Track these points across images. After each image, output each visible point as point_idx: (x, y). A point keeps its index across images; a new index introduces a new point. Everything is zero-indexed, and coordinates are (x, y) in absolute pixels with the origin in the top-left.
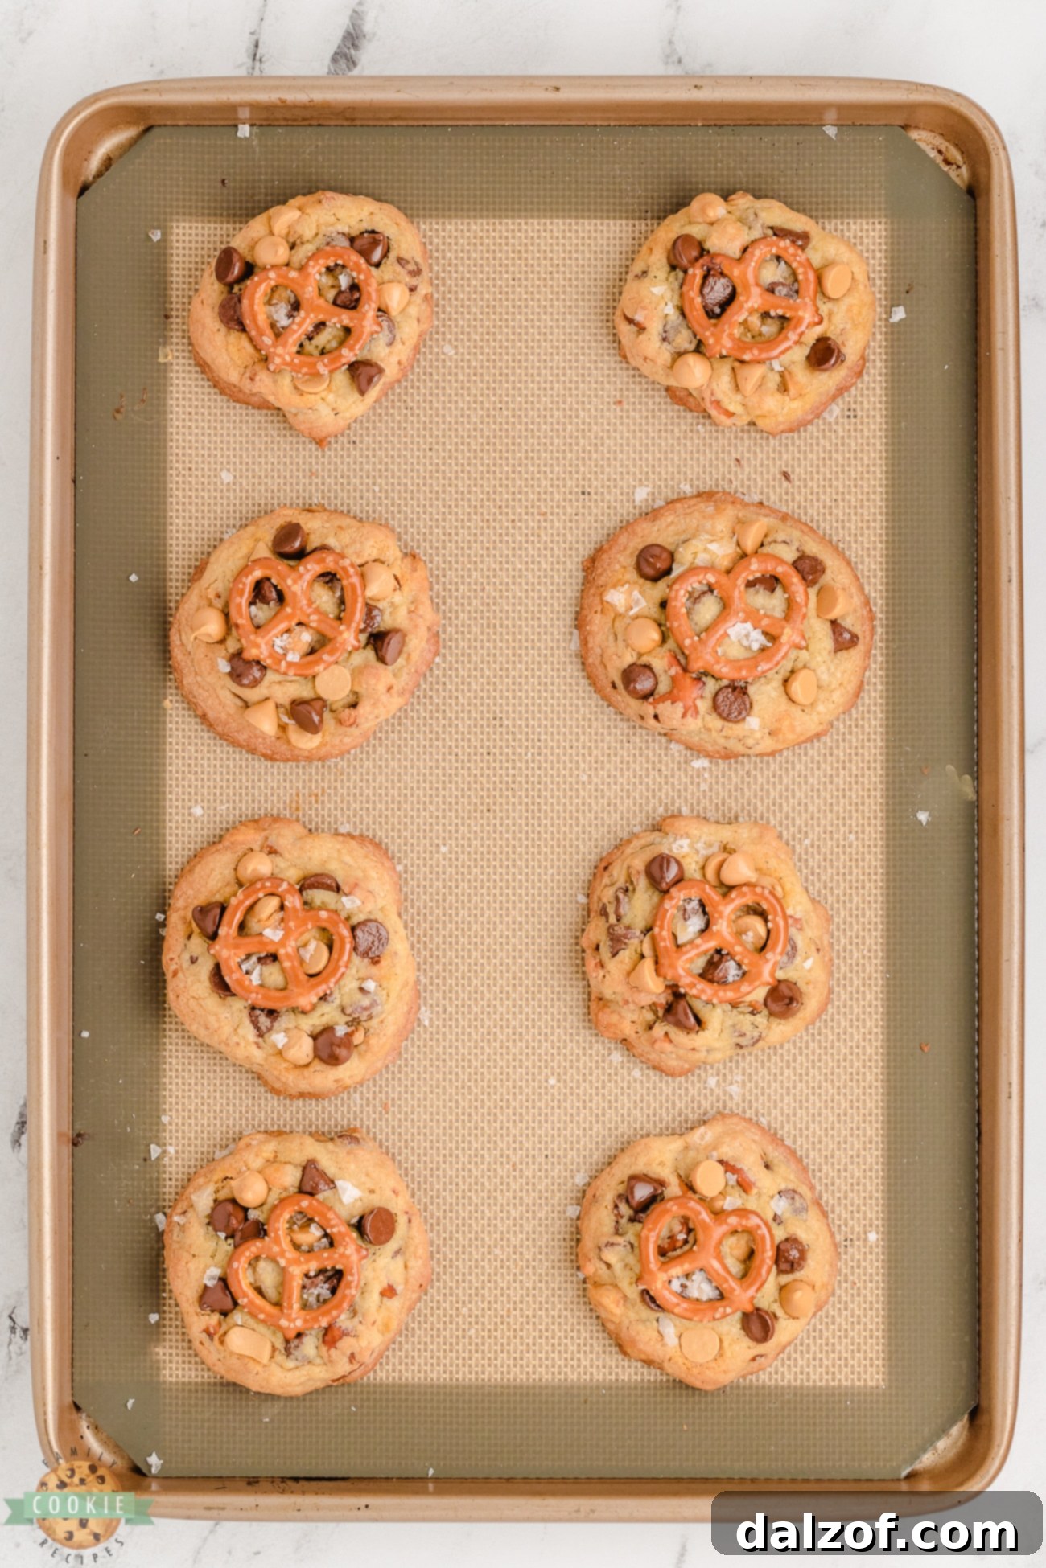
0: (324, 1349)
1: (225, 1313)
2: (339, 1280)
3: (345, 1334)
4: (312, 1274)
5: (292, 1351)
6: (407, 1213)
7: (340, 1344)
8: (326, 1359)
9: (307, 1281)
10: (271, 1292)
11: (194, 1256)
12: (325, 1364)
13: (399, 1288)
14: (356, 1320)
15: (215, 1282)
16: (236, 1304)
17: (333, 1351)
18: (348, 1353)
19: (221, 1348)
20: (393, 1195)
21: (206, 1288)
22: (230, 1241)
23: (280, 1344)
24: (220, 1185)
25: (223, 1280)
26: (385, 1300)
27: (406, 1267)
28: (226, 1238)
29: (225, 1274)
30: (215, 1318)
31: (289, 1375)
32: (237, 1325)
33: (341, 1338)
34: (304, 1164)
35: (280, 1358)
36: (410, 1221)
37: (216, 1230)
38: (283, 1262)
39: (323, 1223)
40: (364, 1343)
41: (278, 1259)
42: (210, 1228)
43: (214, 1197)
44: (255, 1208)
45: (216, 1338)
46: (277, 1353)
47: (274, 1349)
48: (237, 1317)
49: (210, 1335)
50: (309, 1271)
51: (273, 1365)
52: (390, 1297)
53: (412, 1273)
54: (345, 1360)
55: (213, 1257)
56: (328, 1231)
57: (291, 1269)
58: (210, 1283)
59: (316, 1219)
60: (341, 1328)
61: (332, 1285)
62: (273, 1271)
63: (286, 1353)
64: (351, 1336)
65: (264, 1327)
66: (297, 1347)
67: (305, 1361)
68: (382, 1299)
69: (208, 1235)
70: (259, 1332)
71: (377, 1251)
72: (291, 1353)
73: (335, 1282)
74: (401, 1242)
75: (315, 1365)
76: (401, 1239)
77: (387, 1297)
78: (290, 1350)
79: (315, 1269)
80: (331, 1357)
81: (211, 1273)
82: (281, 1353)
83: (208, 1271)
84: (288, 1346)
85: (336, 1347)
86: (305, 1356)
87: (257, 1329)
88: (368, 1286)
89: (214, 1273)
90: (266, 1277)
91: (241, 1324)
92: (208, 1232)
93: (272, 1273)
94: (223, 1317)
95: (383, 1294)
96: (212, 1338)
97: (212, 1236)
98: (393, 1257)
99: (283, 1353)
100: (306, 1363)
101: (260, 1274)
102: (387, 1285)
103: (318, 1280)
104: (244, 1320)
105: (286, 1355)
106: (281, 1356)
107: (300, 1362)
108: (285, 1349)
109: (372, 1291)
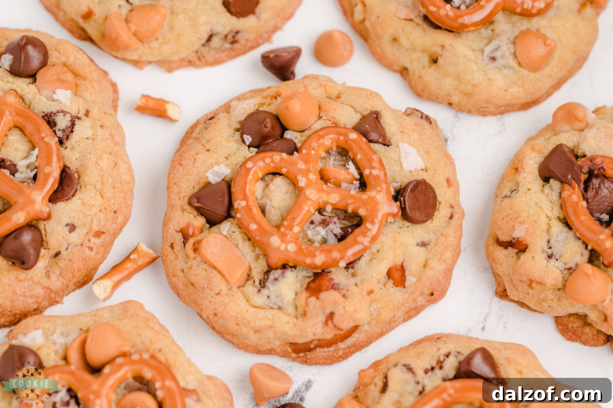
0: (305, 295)
3: (335, 287)
4: (328, 209)
5: (268, 284)
6: (452, 207)
7: (323, 295)
8: (301, 309)
9: (317, 218)
10: (274, 214)
11: (208, 150)
12: (296, 317)
13: (410, 280)
14: (352, 280)
15: (219, 180)
16: (229, 214)
17: (313, 299)
18: (328, 310)
19: (192, 254)
20: (445, 184)
22: (254, 149)
23: (257, 275)
24: (267, 101)
25: (228, 184)
27: (425, 266)
28: (250, 146)
30: (199, 220)
31: (253, 310)
32: (222, 234)
33: (327, 290)
34: (365, 113)
35: (250, 289)
36: (451, 217)
38: (302, 182)
40: (350, 308)
41: (300, 177)
42: (237, 133)
43: (255, 108)
44: (294, 131)
45: (191, 242)
47: (249, 277)
48: (226, 227)
49: (186, 238)
50: (326, 203)
51: (240, 293)
52: (396, 285)
53: (429, 273)
54: (322, 318)
55: (227, 157)
57: (308, 192)
58: (213, 179)
59: (358, 159)
60: (332, 279)
61: (343, 233)
62: (287, 193)
63: (260, 284)
64: (340, 293)
65: (249, 246)
66: (276, 279)
67: (276, 304)
68: (387, 282)
69: (232, 138)
70: (242, 250)
71: (405, 227)
72: (264, 287)
73: (348, 231)
74: (432, 235)
75: (285, 313)
76: (433, 233)
77: (393, 282)
78: (264, 283)
79: (334, 202)
80: (307, 309)
81: (219, 171)
82: (254, 282)
83: (216, 168)
84: (266, 277)
85: (318, 298)
86: (279, 296)
87: (241, 246)
88: (380, 252)
89: (222, 172)
90: (275, 196)
91: (225, 236)
92: (233, 136)
93: (285, 194)
94: (208, 226)
95: (389, 274)
96: (186, 242)
97: (236, 141)
98: (418, 245)
99: (257, 283)
100: (276, 307)
101: (269, 190)
102: (400, 264)
103: (331, 220)
104: (231, 235)
105: (259, 286)
106: (253, 286)
107: (270, 303)
108: (260, 280)
109: (382, 260)
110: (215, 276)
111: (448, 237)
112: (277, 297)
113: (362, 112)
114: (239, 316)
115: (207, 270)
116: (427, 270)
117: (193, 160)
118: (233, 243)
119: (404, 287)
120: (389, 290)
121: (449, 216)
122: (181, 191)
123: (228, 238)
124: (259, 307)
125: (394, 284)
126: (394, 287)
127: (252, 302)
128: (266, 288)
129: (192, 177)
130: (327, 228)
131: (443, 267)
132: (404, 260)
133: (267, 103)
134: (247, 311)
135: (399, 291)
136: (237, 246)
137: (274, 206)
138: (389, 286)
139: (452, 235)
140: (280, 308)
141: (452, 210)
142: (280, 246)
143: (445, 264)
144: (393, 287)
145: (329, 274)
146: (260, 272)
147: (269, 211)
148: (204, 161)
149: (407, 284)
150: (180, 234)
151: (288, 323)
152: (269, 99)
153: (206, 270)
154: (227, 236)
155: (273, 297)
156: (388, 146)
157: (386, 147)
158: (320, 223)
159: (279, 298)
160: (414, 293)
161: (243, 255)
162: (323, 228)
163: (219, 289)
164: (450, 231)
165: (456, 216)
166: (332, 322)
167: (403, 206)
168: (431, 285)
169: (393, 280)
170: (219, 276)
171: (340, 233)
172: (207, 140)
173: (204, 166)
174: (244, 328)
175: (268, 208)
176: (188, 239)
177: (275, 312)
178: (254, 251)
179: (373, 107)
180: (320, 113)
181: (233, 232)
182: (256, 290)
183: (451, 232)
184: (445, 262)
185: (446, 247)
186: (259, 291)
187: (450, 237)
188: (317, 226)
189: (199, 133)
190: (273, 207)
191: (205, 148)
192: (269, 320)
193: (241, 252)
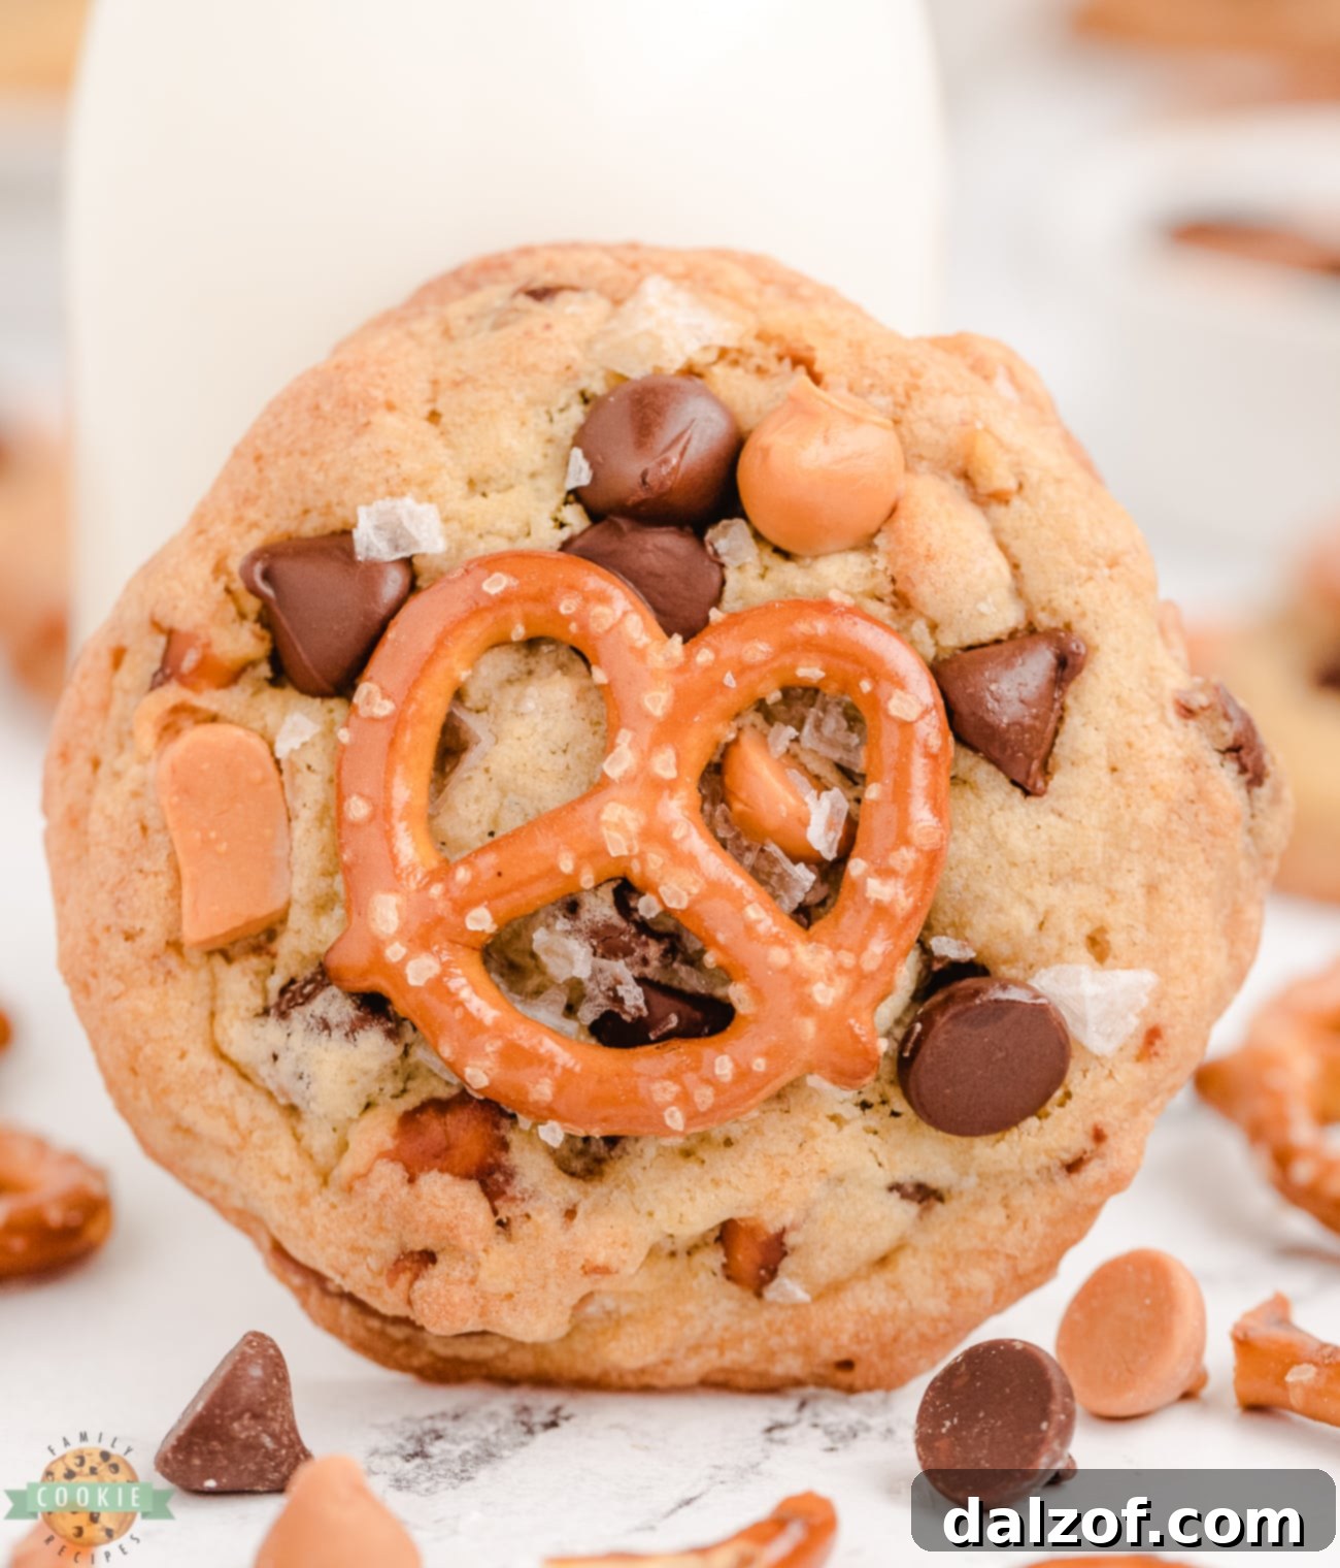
0: (383, 1135)
1: (281, 671)
2: (687, 1032)
3: (492, 1179)
4: (647, 907)
5: (299, 1016)
6: (1099, 1136)
7: (436, 1184)
8: (347, 1166)
9: (600, 909)
11: (434, 417)
12: (325, 1179)
13: (789, 1287)
14: (568, 1190)
15: (385, 554)
16: (342, 684)
17: (395, 1173)
18: (424, 1238)
19: (146, 738)
20: (1134, 1041)
21: (342, 538)
22: (575, 518)
23: (288, 959)
24: (764, 354)
25: (412, 582)
26: (714, 1258)
27: (883, 1261)
28: (576, 495)
29: (439, 576)
30: (243, 642)
31: (202, 1060)
32: (271, 746)
34: (1044, 620)
35: (241, 988)
36: (1073, 1167)
37: (580, 438)
38: (621, 762)
39: (876, 827)
41: (624, 738)
42: (577, 414)
43: (702, 359)
44: (758, 536)
45: (173, 694)
46: (255, 962)
47: (267, 942)
48: (302, 727)
49: (167, 672)
50: (650, 884)
51: (203, 975)
52: (730, 1274)
53: (872, 1297)
54: (391, 1246)
55: (475, 486)
56: (856, 867)
58: (369, 541)
59: (872, 792)
60: (505, 1146)
61: (645, 1013)
62: (565, 751)
63: (283, 991)
64: (495, 1212)
65: (323, 851)
66: (326, 1026)
67: (285, 1094)
68: (707, 1244)
69: (544, 424)
70: (295, 844)
71: (887, 1109)
72: (283, 1015)
73: (665, 1018)
74: (972, 1181)
75: (298, 1138)
76: (980, 1175)
77: (724, 1260)
78: (294, 1003)
79: (673, 905)
80: (357, 1186)
81: (406, 523)
82: (272, 971)
83: (407, 504)
84: (309, 989)
85: (412, 1180)
86: (306, 1080)
87: (299, 828)
88: (730, 1152)
89: (413, 531)
90: (519, 739)
91: (277, 762)
92: (556, 416)
93: (554, 753)
94: (265, 670)
95: (726, 1234)
96: (161, 684)
97: (550, 441)
98: (895, 1187)
99: (276, 982)
100: (282, 1101)
101: (517, 702)
102: (773, 1228)
103: (633, 945)
104: (299, 771)
105: (273, 997)
106: (258, 984)
107: (270, 1076)
108: (292, 981)
109: (716, 1183)
110: (156, 874)
111: (1019, 1225)
112: (301, 1078)
113: (1037, 607)
114: (148, 1050)
115: (150, 832)
116: (879, 1281)
117: (363, 420)
118: (285, 801)
119: (759, 1295)
120: (696, 1275)
121: (1068, 1158)
122: (258, 498)
123: (280, 771)
124: (234, 1064)
125: (725, 1266)
126: (721, 1278)
127: (219, 1036)
128: (284, 1024)
129: (320, 478)
130: (604, 963)
131: (935, 1305)
132: (795, 1227)
133: (757, 360)
134: (183, 1056)
135: (730, 1298)
136: (289, 820)
137: (493, 767)
138: (703, 1264)
139: (1039, 1228)
140: (292, 1110)
141: (1089, 1145)
142: (392, 939)
143: (949, 1303)
144: (714, 1274)
145: (505, 1123)
146: (304, 957)
147: (465, 775)
148: (389, 452)
149: (770, 1293)
150: (162, 640)
151: (288, 1179)
152: (773, 350)
153: (144, 829)
154: (284, 766)
155: (286, 1065)
156: (1027, 793)
157: (1018, 792)
158: (594, 933)
159: (301, 1085)
160: (780, 1332)
161: (289, 863)
162: (595, 954)
163: (138, 925)
164: (1037, 1207)
165: (1092, 1172)
166: (411, 1284)
167: (906, 1054)
168: (857, 1338)
169: (727, 1254)
170: (165, 884)
171: (638, 1009)
172: (458, 377)
173: (378, 471)
174: (144, 1093)
175: (470, 759)
176: (167, 678)
177: (269, 1114)
178: (328, 874)
179: (1083, 615)
180: (879, 531)
181: (309, 767)
182: (257, 1002)
183: (1038, 1218)
184: (956, 1294)
185: (989, 1254)
186: (266, 1012)
187: (1025, 1228)
188: (580, 931)
189: (470, 319)
190: (487, 770)
191: (433, 400)
192: (234, 1126)
193: (291, 848)
